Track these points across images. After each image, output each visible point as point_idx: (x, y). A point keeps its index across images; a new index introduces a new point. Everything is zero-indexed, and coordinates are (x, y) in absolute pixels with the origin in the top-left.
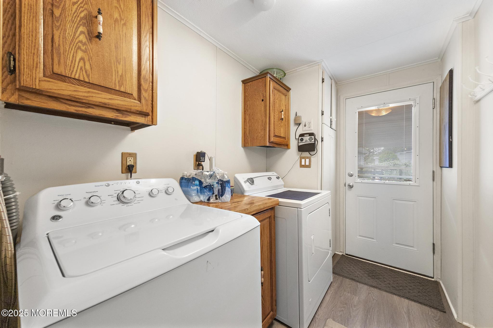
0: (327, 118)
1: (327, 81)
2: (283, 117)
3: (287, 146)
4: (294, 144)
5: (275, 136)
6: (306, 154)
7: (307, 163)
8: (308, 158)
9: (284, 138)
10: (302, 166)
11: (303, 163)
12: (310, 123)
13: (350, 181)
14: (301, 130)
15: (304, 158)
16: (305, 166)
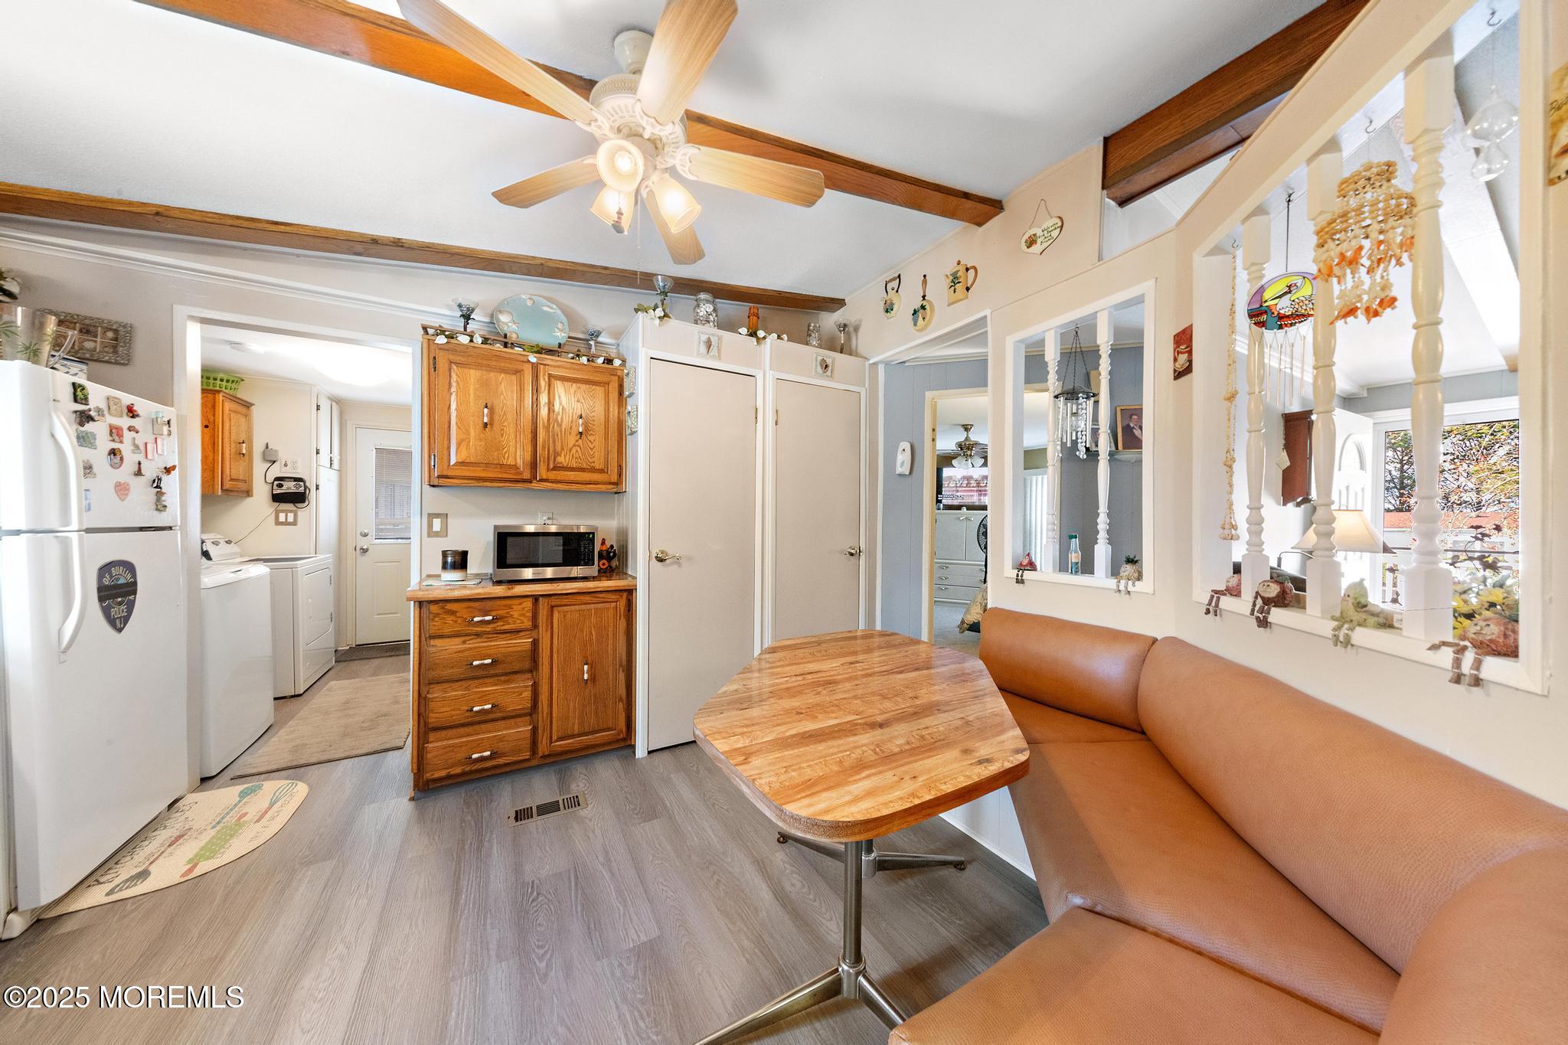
0: (324, 458)
1: (325, 405)
2: (244, 452)
3: (248, 493)
4: (261, 491)
5: (232, 480)
6: (288, 506)
7: (290, 520)
8: (291, 511)
9: (245, 482)
10: (278, 523)
11: (282, 520)
12: (293, 462)
13: (364, 543)
14: (276, 471)
15: (283, 511)
16: (286, 523)
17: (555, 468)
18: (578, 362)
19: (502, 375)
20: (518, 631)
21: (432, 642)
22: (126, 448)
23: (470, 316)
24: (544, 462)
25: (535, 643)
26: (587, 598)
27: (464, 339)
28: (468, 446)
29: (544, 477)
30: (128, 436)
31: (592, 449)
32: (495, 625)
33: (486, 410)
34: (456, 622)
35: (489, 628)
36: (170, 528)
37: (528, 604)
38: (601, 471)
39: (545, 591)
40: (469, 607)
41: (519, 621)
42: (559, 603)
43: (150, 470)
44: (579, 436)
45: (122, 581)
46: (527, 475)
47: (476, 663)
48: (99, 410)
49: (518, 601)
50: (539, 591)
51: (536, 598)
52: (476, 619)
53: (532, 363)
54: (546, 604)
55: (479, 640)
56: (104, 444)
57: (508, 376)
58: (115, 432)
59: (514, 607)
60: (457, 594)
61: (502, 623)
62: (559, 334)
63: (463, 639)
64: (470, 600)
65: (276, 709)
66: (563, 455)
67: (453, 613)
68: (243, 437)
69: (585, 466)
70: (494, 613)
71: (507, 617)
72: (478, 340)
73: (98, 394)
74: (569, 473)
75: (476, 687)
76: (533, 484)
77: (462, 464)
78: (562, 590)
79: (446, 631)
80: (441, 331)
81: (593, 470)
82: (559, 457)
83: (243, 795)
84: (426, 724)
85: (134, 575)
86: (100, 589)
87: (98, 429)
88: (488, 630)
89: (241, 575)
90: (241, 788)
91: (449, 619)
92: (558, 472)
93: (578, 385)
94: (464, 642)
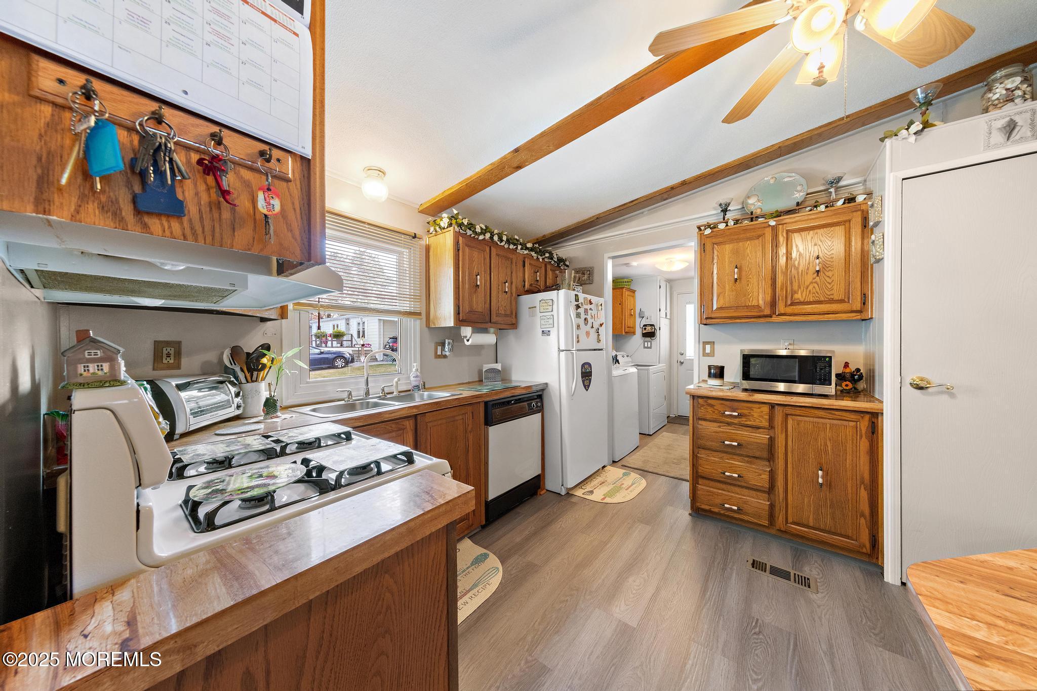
0: (663, 313)
1: (663, 285)
2: (633, 313)
3: (634, 333)
4: (639, 332)
5: (628, 327)
6: (648, 339)
7: (649, 346)
8: (649, 342)
9: (633, 328)
10: (645, 347)
11: (646, 346)
12: (650, 317)
13: (681, 358)
14: (644, 322)
15: (646, 341)
16: (647, 348)
17: (792, 304)
18: (817, 211)
19: (748, 242)
20: (759, 428)
21: (700, 422)
22: (589, 317)
23: (727, 209)
24: (782, 300)
25: (772, 440)
26: (821, 413)
27: (722, 226)
28: (724, 296)
29: (783, 312)
30: (590, 312)
31: (830, 284)
32: (740, 420)
33: (736, 270)
34: (714, 412)
35: (736, 421)
36: (602, 350)
37: (766, 409)
38: (841, 301)
39: (780, 401)
40: (722, 404)
41: (758, 420)
42: (793, 413)
43: (596, 326)
44: (816, 275)
45: (588, 371)
46: (767, 312)
47: (727, 442)
48: (582, 303)
49: (757, 406)
50: (775, 400)
51: (772, 406)
52: (727, 413)
53: (772, 226)
54: (781, 411)
55: (729, 428)
56: (583, 316)
57: (752, 241)
58: (586, 311)
59: (754, 409)
60: (714, 394)
61: (745, 420)
62: (797, 195)
63: (719, 424)
64: (723, 399)
65: (640, 439)
66: (800, 292)
67: (712, 406)
68: (632, 307)
69: (822, 299)
70: (739, 411)
71: (749, 416)
72: (731, 223)
73: (582, 296)
74: (806, 306)
75: (727, 459)
76: (773, 318)
77: (720, 309)
78: (796, 402)
79: (708, 417)
80: (708, 226)
81: (831, 301)
82: (796, 295)
83: (624, 474)
84: (697, 472)
85: (591, 369)
86: (582, 373)
87: (581, 310)
88: (735, 422)
89: (627, 372)
90: (624, 471)
91: (710, 409)
92: (794, 307)
93: (816, 231)
94: (719, 427)
